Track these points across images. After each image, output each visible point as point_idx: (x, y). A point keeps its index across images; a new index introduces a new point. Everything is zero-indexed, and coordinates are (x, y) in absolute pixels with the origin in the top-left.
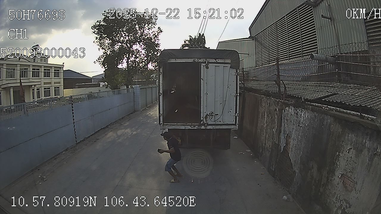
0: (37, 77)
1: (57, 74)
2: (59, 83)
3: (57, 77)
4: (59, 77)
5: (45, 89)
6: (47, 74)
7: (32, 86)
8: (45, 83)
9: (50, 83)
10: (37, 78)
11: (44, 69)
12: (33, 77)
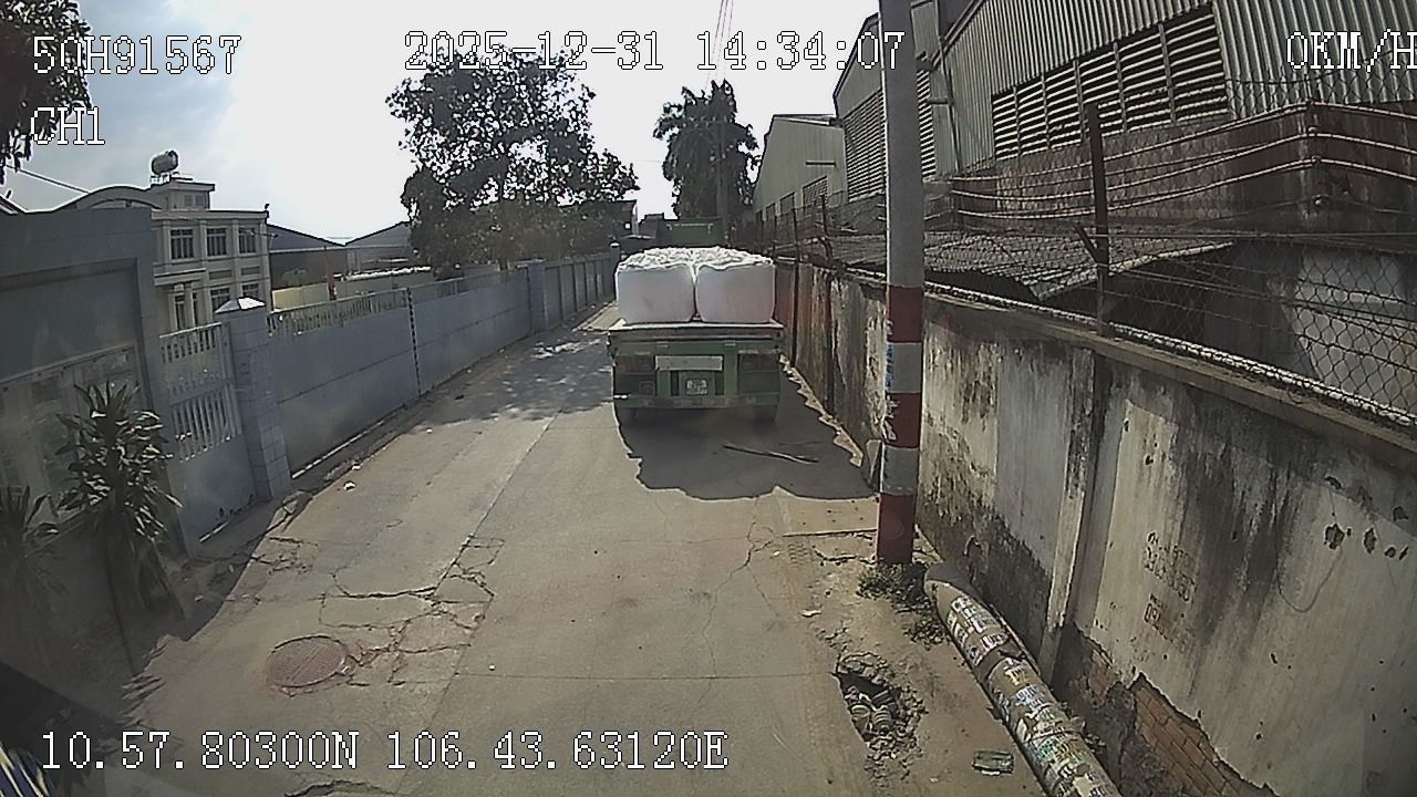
0: (186, 256)
1: (248, 245)
2: (257, 270)
3: (249, 252)
4: (254, 251)
5: (212, 293)
6: (218, 245)
7: (172, 286)
8: (212, 275)
9: (229, 273)
10: (187, 260)
11: (208, 230)
12: (173, 258)
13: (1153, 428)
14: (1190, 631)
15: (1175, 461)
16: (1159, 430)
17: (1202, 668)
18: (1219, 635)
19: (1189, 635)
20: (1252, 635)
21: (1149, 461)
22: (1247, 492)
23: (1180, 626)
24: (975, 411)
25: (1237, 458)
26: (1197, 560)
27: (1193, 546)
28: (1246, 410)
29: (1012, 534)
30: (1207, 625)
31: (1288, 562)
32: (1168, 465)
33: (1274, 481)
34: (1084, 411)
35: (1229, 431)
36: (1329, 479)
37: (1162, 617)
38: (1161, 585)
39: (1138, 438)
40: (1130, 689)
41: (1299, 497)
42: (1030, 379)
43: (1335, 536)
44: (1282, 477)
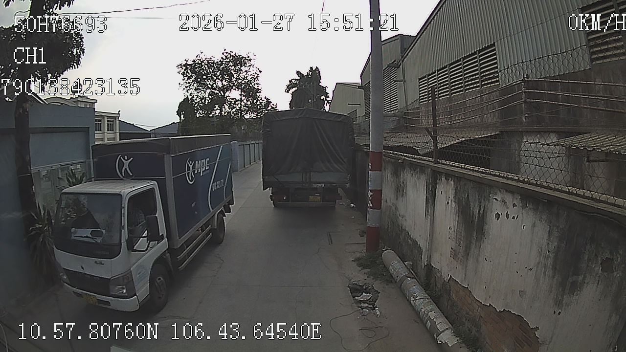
1: (111, 128)
3: (111, 131)
4: (113, 131)
9: (102, 140)
13: (449, 192)
14: (463, 257)
15: (455, 202)
16: (450, 192)
17: (468, 268)
18: (471, 256)
19: (463, 259)
20: (479, 254)
21: (448, 203)
22: (474, 208)
23: (460, 256)
24: (400, 195)
25: (470, 198)
26: (463, 232)
27: (461, 228)
28: (472, 182)
29: (412, 237)
30: (467, 254)
31: (486, 227)
32: (453, 203)
33: (480, 202)
34: (429, 189)
35: (468, 189)
36: (495, 198)
37: (454, 254)
38: (454, 243)
39: (445, 196)
40: (448, 282)
41: (487, 206)
42: (416, 181)
43: (498, 216)
44: (483, 201)
